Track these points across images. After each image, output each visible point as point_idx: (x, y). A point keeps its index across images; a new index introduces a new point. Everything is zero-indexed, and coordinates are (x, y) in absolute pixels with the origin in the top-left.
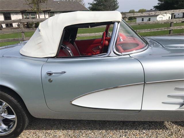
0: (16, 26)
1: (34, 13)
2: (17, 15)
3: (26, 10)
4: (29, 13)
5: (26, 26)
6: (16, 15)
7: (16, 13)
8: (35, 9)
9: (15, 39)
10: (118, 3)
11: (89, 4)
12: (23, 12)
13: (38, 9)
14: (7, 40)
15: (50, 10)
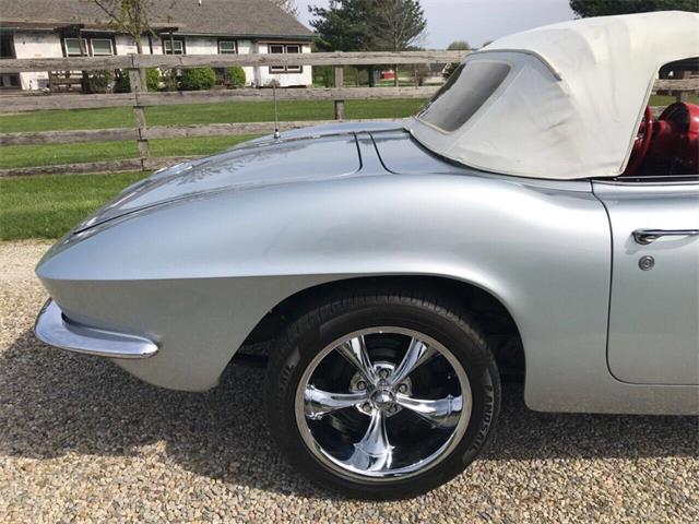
0: (35, 87)
1: (107, 38)
2: (37, 41)
3: (82, 26)
4: (89, 36)
5: (79, 86)
6: (35, 45)
7: (37, 33)
8: (126, 23)
9: (109, 133)
10: (421, 13)
11: (311, 10)
12: (67, 33)
13: (137, 20)
14: (77, 135)
15: (176, 29)
